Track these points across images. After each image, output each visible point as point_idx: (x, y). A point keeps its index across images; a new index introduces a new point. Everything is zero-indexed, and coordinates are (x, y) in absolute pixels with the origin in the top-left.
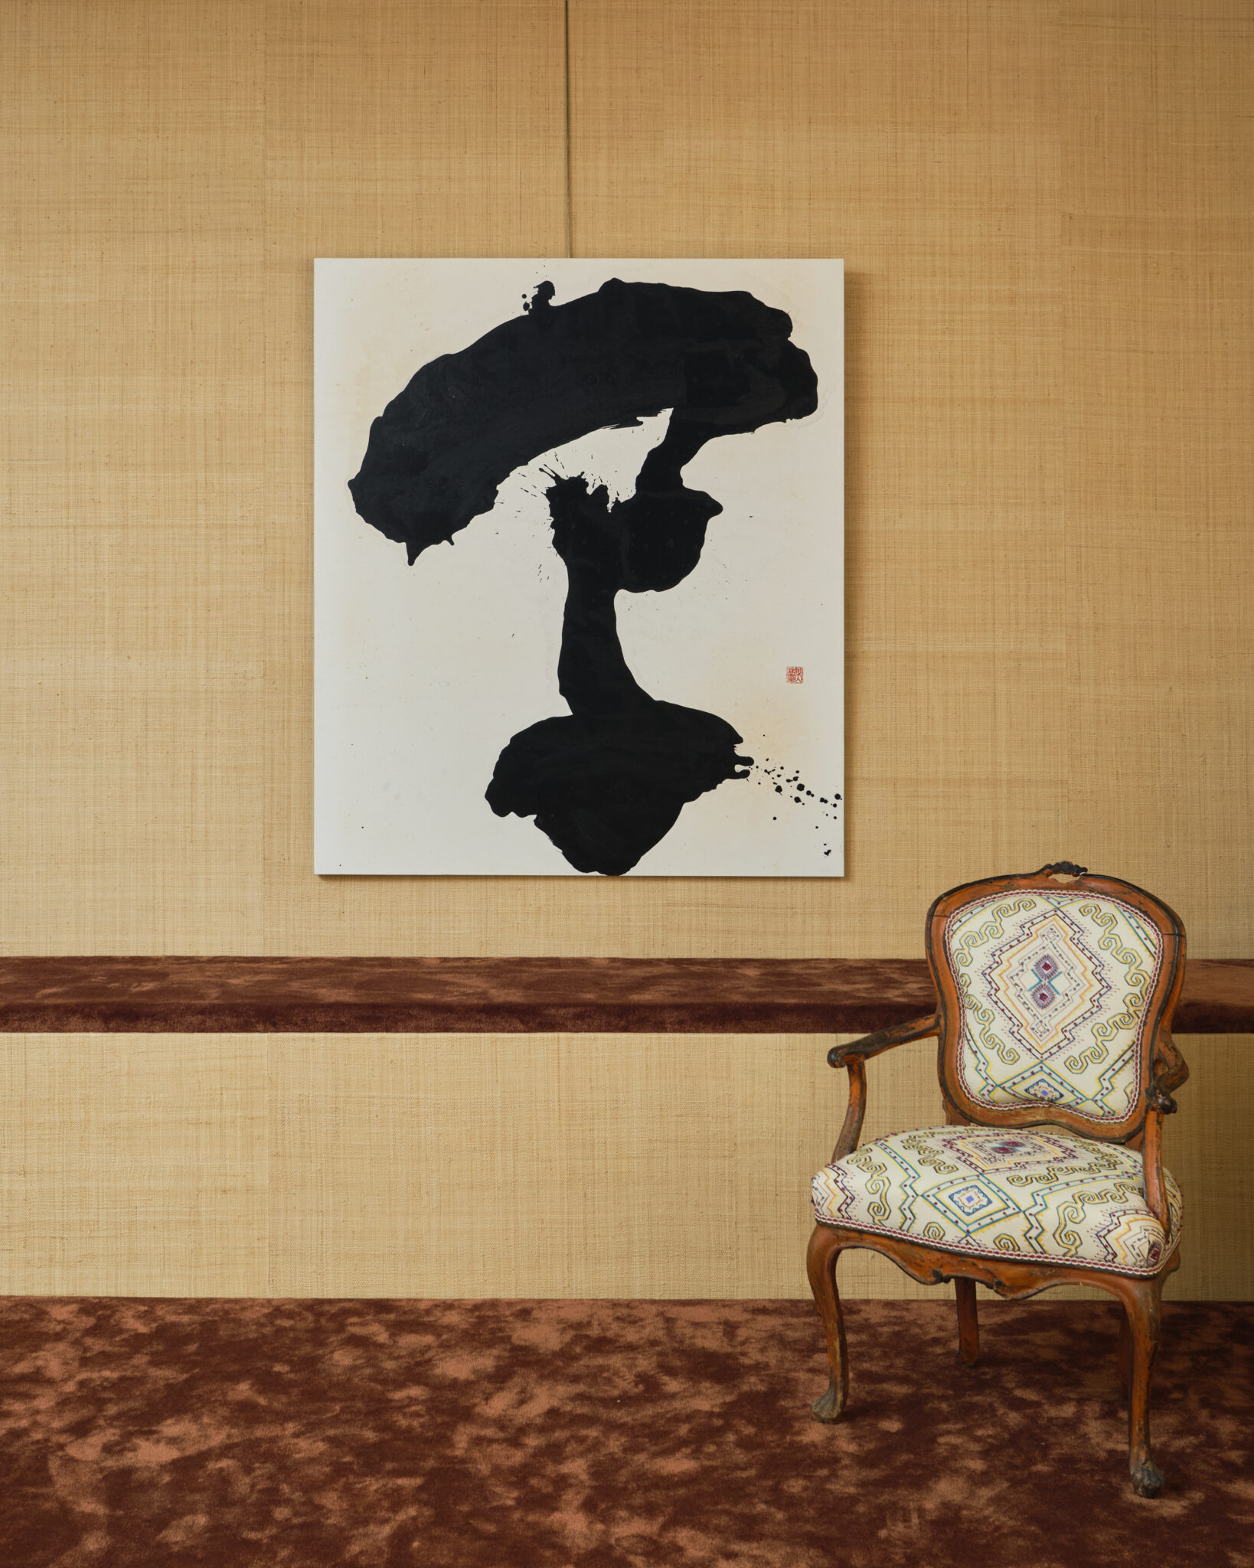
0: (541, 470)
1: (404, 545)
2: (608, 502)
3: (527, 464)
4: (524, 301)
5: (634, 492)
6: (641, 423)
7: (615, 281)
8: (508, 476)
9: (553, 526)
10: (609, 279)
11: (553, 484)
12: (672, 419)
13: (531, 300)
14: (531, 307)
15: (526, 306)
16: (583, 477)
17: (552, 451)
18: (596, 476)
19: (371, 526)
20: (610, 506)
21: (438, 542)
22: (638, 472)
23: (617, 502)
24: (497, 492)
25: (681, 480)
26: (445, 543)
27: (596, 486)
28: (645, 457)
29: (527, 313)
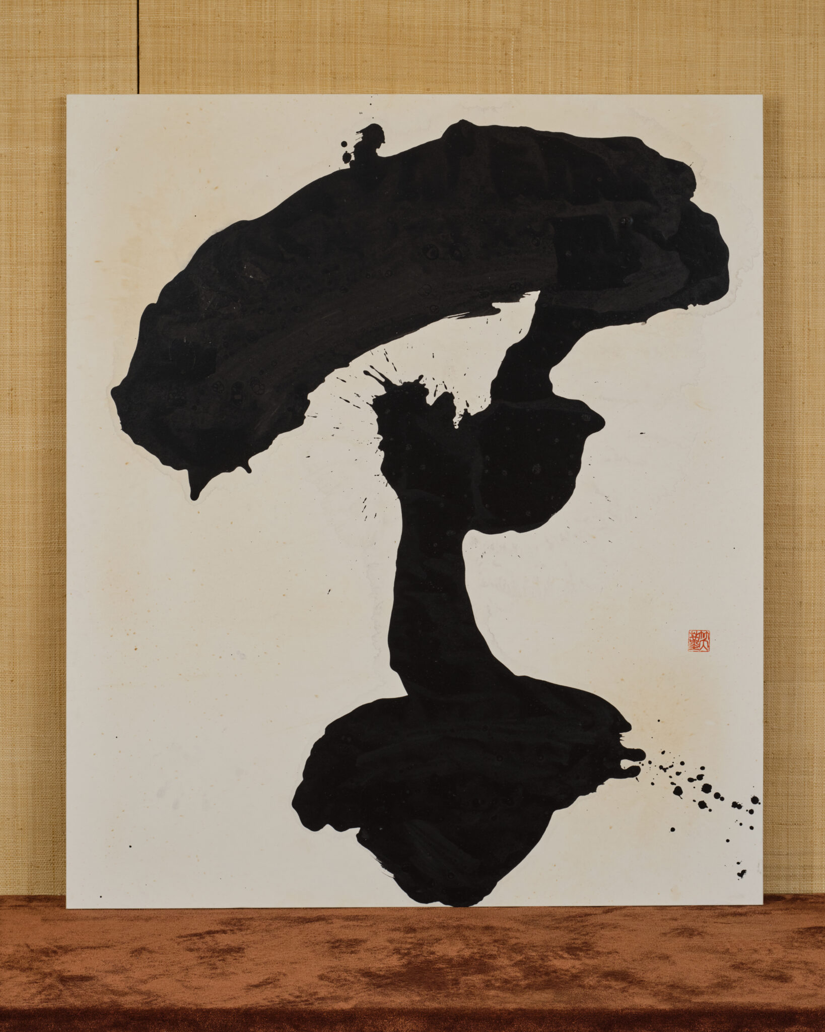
0: (366, 373)
1: (185, 473)
2: (454, 415)
3: (347, 365)
4: (343, 150)
5: (489, 401)
6: (498, 311)
7: (463, 124)
8: (323, 381)
9: (381, 447)
10: (456, 121)
11: (381, 391)
12: (538, 305)
13: (353, 150)
14: (353, 158)
15: (346, 157)
16: (421, 382)
17: (381, 348)
18: (438, 381)
19: (141, 449)
20: (457, 420)
21: (230, 469)
22: (494, 375)
23: (466, 414)
24: (308, 402)
25: (550, 385)
26: (240, 470)
27: (439, 394)
28: (503, 355)
29: (347, 166)
